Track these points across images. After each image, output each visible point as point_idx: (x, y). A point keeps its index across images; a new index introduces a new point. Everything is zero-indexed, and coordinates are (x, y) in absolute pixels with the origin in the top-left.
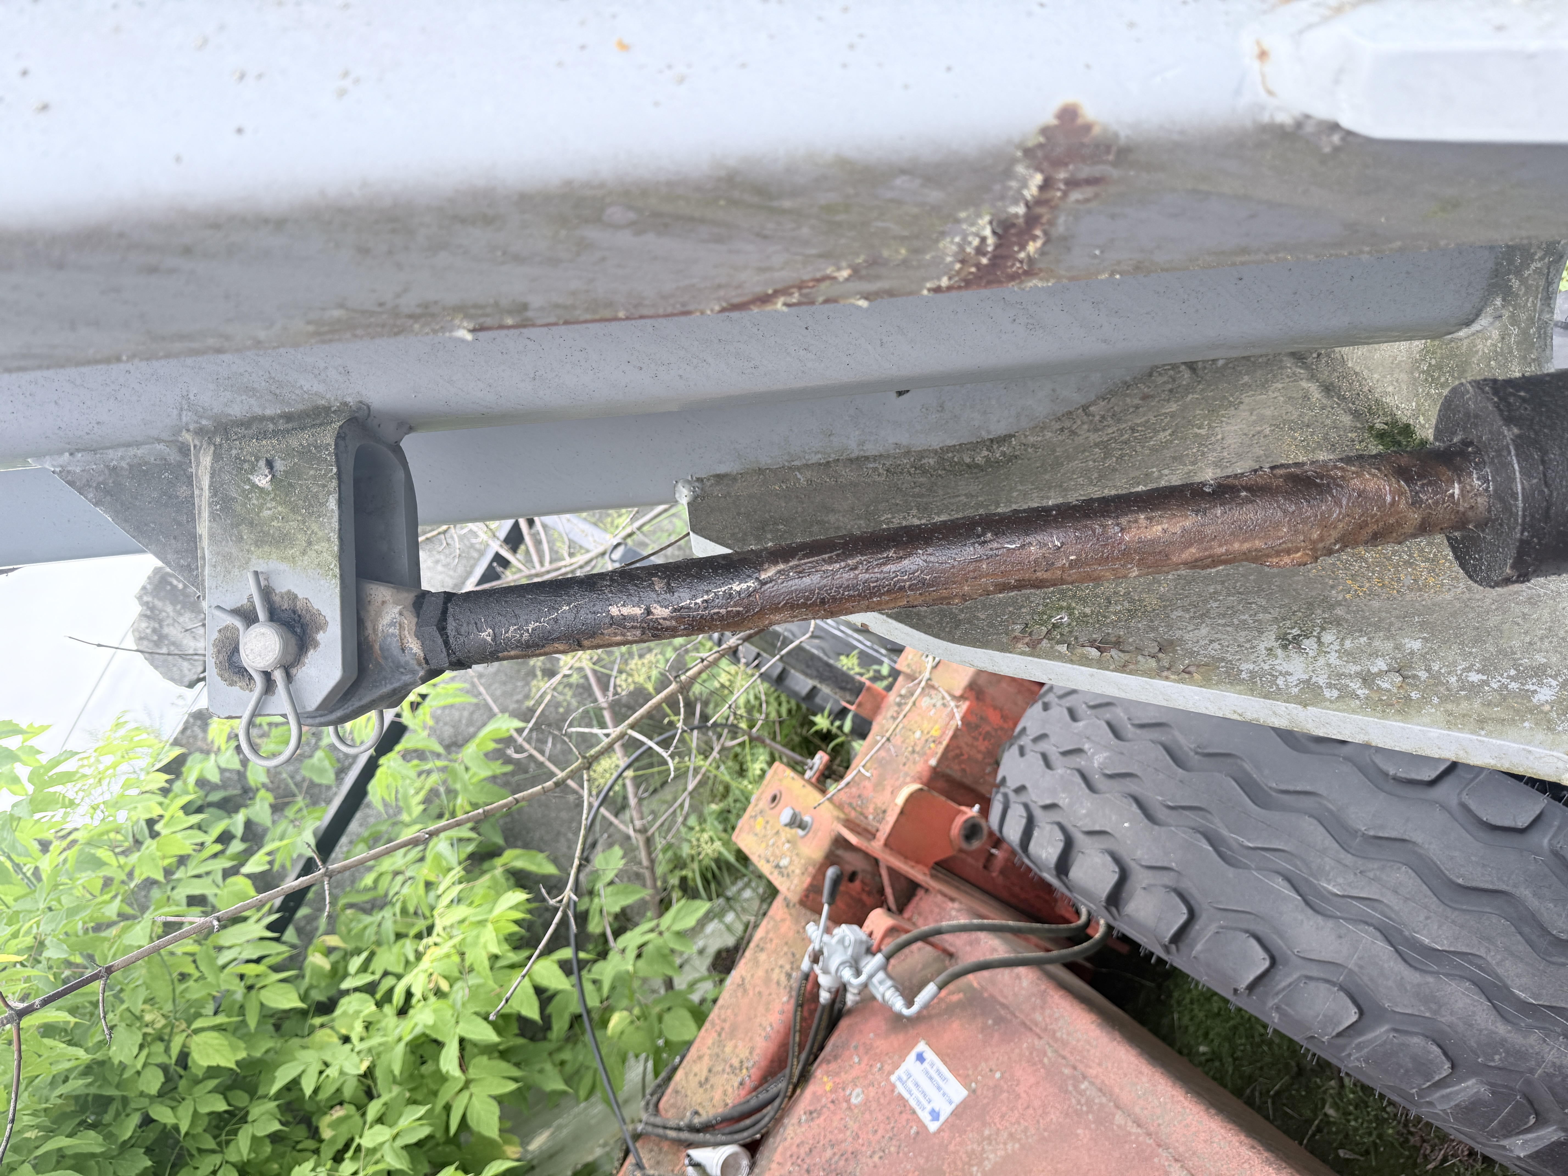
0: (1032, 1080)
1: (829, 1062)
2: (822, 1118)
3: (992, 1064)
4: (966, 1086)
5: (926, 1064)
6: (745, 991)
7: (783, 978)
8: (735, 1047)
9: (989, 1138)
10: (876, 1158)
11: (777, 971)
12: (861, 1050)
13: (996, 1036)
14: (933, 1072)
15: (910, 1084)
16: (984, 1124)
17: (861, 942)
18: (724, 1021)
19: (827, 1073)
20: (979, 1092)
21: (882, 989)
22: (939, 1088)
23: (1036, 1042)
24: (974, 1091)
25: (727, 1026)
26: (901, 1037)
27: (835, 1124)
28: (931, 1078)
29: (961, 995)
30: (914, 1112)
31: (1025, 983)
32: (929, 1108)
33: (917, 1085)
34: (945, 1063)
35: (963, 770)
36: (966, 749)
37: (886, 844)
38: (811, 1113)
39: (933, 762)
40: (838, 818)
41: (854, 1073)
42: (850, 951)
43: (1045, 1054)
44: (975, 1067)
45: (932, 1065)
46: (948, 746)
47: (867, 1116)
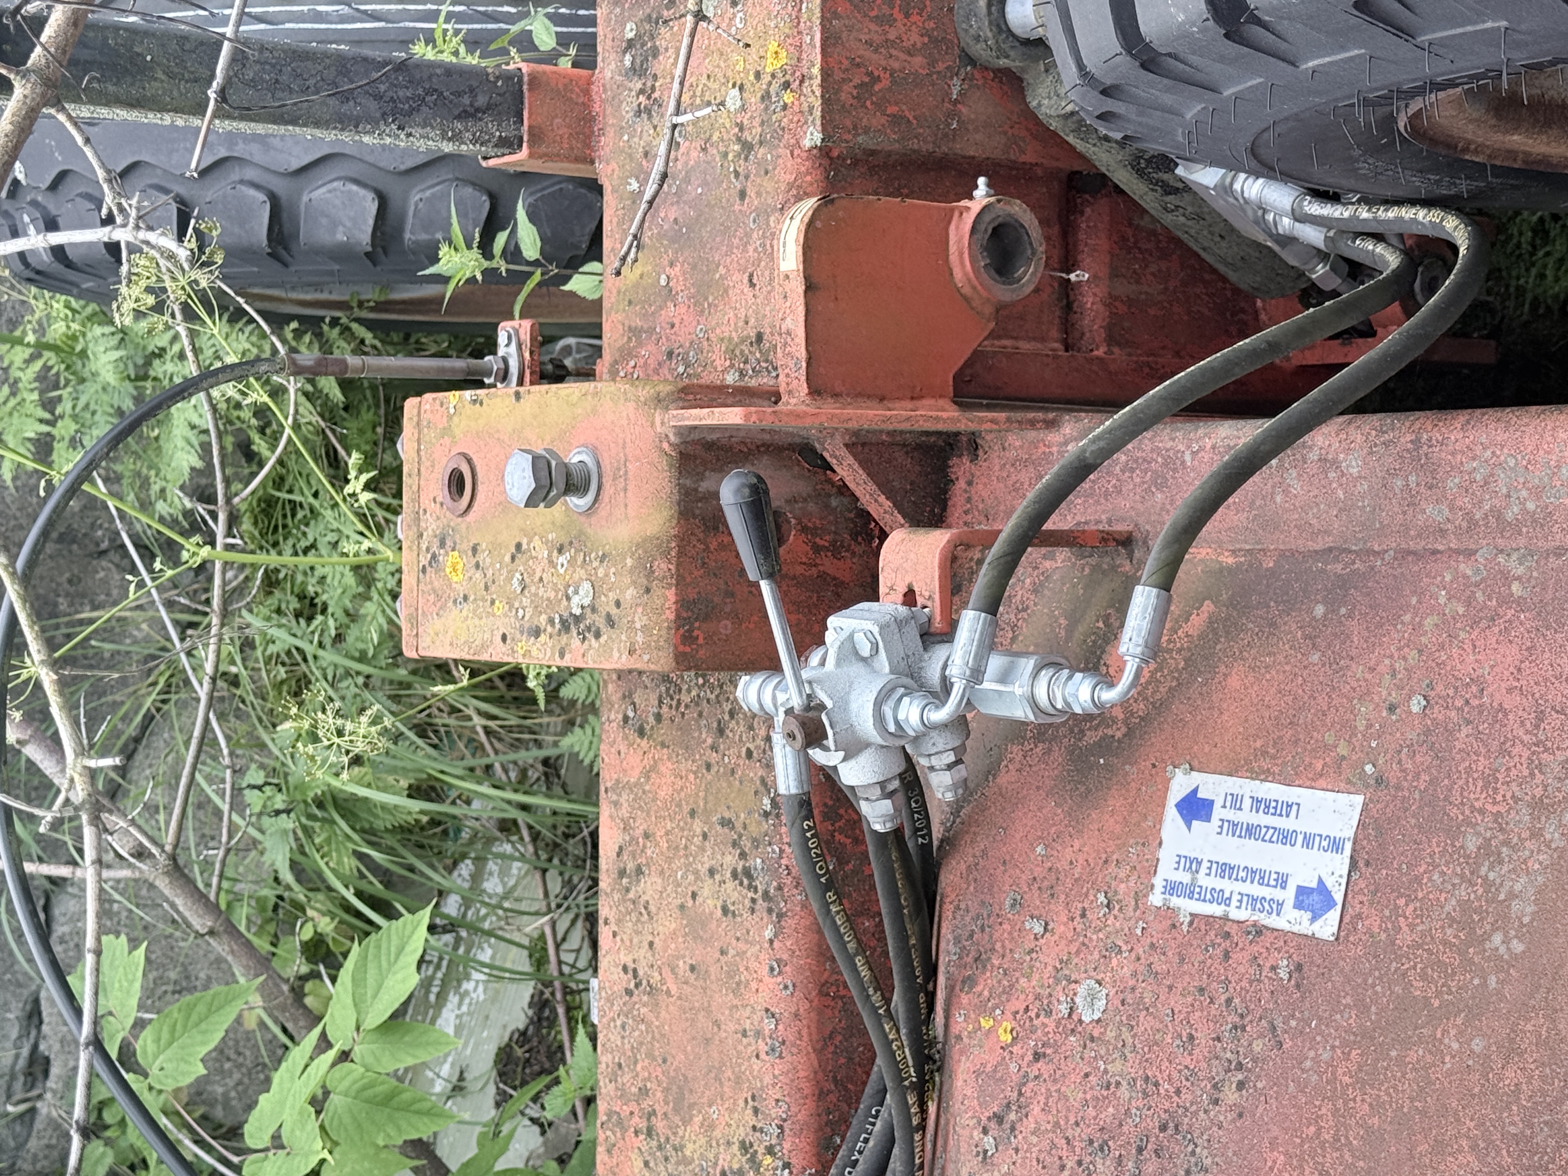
0: (1512, 654)
1: (970, 982)
2: (1036, 1110)
3: (1386, 691)
4: (1350, 788)
5: (1218, 813)
6: (652, 990)
7: (733, 891)
8: (709, 1126)
9: (1486, 849)
10: (1230, 1095)
11: (707, 888)
12: (1035, 899)
13: (1354, 627)
14: (1246, 816)
15: (1206, 881)
16: (1454, 832)
17: (900, 623)
18: (644, 1092)
19: (983, 1009)
20: (1393, 774)
21: (1019, 689)
22: (1286, 838)
23: (1466, 568)
24: (1379, 781)
25: (657, 1100)
26: (1116, 801)
27: (1076, 1097)
28: (1251, 831)
29: (1208, 606)
30: (1259, 930)
31: (1353, 465)
32: (1289, 895)
33: (1226, 870)
34: (1265, 775)
35: (896, 120)
36: (876, 60)
37: (815, 391)
38: (999, 1119)
39: (813, 137)
40: (659, 401)
41: (1049, 958)
42: (883, 661)
43: (1507, 578)
44: (1347, 728)
45: (1235, 802)
46: (826, 73)
47: (1145, 1023)
